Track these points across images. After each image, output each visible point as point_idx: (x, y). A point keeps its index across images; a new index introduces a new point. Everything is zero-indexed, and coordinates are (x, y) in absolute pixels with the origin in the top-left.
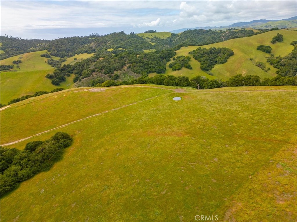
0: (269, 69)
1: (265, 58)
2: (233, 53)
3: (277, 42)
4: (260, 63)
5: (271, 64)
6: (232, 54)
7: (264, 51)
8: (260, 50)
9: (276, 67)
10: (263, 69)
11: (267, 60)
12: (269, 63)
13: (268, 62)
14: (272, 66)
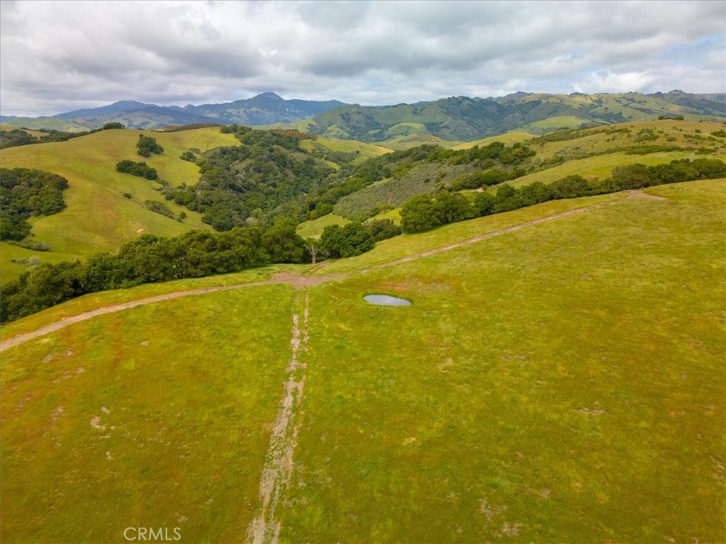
0: (183, 216)
1: (154, 191)
2: (67, 181)
3: (151, 153)
4: (153, 203)
5: (181, 203)
6: (63, 185)
7: (140, 174)
8: (128, 172)
9: (195, 209)
10: (170, 217)
11: (164, 196)
12: (173, 201)
13: (169, 198)
14: (184, 207)
